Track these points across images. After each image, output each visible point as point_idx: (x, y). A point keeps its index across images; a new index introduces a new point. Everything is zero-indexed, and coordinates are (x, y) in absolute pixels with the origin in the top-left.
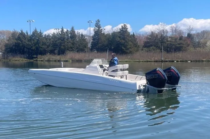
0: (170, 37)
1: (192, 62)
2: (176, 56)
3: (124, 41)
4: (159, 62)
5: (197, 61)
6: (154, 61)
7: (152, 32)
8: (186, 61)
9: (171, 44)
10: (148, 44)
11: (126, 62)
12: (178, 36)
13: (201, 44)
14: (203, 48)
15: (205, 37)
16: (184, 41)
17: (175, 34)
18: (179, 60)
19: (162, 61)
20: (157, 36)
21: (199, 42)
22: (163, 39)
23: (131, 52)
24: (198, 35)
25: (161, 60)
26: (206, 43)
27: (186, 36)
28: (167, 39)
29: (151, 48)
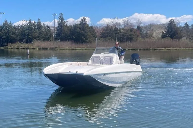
0: (122, 29)
2: (127, 44)
3: (84, 32)
5: (145, 49)
7: (108, 25)
8: (136, 50)
9: (123, 35)
10: (104, 35)
11: (86, 50)
12: (129, 28)
13: (148, 35)
14: (150, 39)
15: (151, 29)
16: (134, 32)
17: (127, 26)
18: (130, 49)
20: (112, 28)
21: (147, 33)
22: (117, 30)
23: (90, 41)
24: (146, 27)
26: (152, 34)
27: (136, 28)
28: (120, 30)
29: (107, 38)
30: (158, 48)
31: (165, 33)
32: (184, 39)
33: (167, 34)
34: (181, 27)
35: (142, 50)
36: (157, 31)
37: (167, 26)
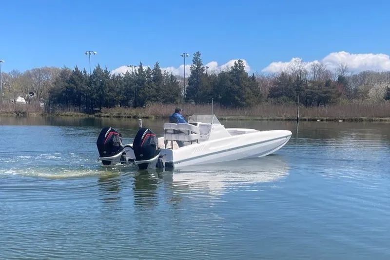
0: (310, 82)
2: (319, 111)
3: (238, 87)
5: (352, 120)
6: (286, 120)
7: (283, 74)
8: (336, 120)
9: (312, 93)
10: (276, 93)
11: (241, 120)
12: (323, 80)
13: (359, 93)
14: (363, 100)
15: (366, 82)
16: (333, 88)
17: (318, 76)
18: (325, 118)
19: (298, 120)
20: (290, 79)
21: (356, 90)
22: (300, 84)
23: (248, 105)
24: (355, 78)
25: (296, 118)
26: (367, 92)
27: (336, 79)
28: (307, 84)
29: (281, 98)
30: (377, 119)
35: (348, 120)
36: (377, 86)
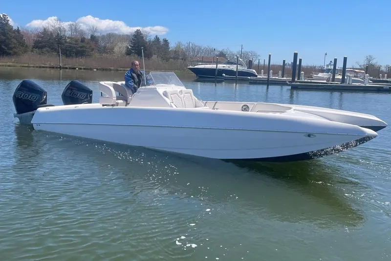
0: (68, 38)
1: (99, 71)
2: (77, 61)
3: (4, 38)
4: (56, 69)
5: (103, 70)
6: (50, 67)
7: (45, 29)
8: (91, 69)
9: (71, 47)
10: (40, 45)
11: (9, 66)
12: (79, 37)
13: (107, 49)
14: (110, 54)
15: (111, 41)
16: (87, 44)
17: (75, 33)
18: (83, 67)
19: (60, 68)
20: (51, 34)
21: (105, 47)
22: (61, 39)
23: (15, 53)
24: (103, 37)
25: (59, 66)
26: (113, 49)
27: (89, 37)
28: (65, 39)
29: (45, 49)
30: (121, 69)
31: (130, 47)
32: (154, 57)
33: (132, 50)
34: (150, 41)
35: (100, 69)
36: (119, 44)
37: (133, 39)
